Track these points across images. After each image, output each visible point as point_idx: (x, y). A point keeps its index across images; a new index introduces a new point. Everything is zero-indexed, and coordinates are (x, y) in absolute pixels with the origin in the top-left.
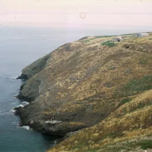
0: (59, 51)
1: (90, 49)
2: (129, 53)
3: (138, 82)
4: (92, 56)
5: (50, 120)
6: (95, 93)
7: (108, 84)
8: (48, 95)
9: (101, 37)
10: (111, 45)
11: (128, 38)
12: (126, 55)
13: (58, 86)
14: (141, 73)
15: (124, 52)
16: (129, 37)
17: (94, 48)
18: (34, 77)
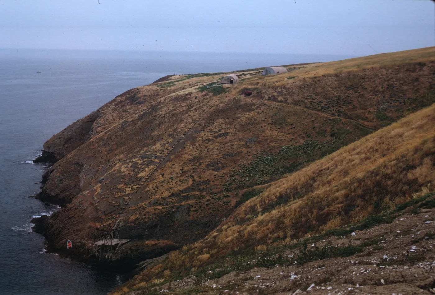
0: (116, 105)
1: (177, 99)
2: (253, 104)
3: (270, 158)
4: (183, 113)
5: (106, 238)
6: (191, 182)
7: (214, 166)
8: (99, 191)
9: (197, 76)
10: (217, 90)
11: (248, 76)
12: (247, 108)
13: (119, 171)
14: (275, 142)
15: (243, 103)
16: (251, 74)
17: (185, 98)
18: (69, 156)
